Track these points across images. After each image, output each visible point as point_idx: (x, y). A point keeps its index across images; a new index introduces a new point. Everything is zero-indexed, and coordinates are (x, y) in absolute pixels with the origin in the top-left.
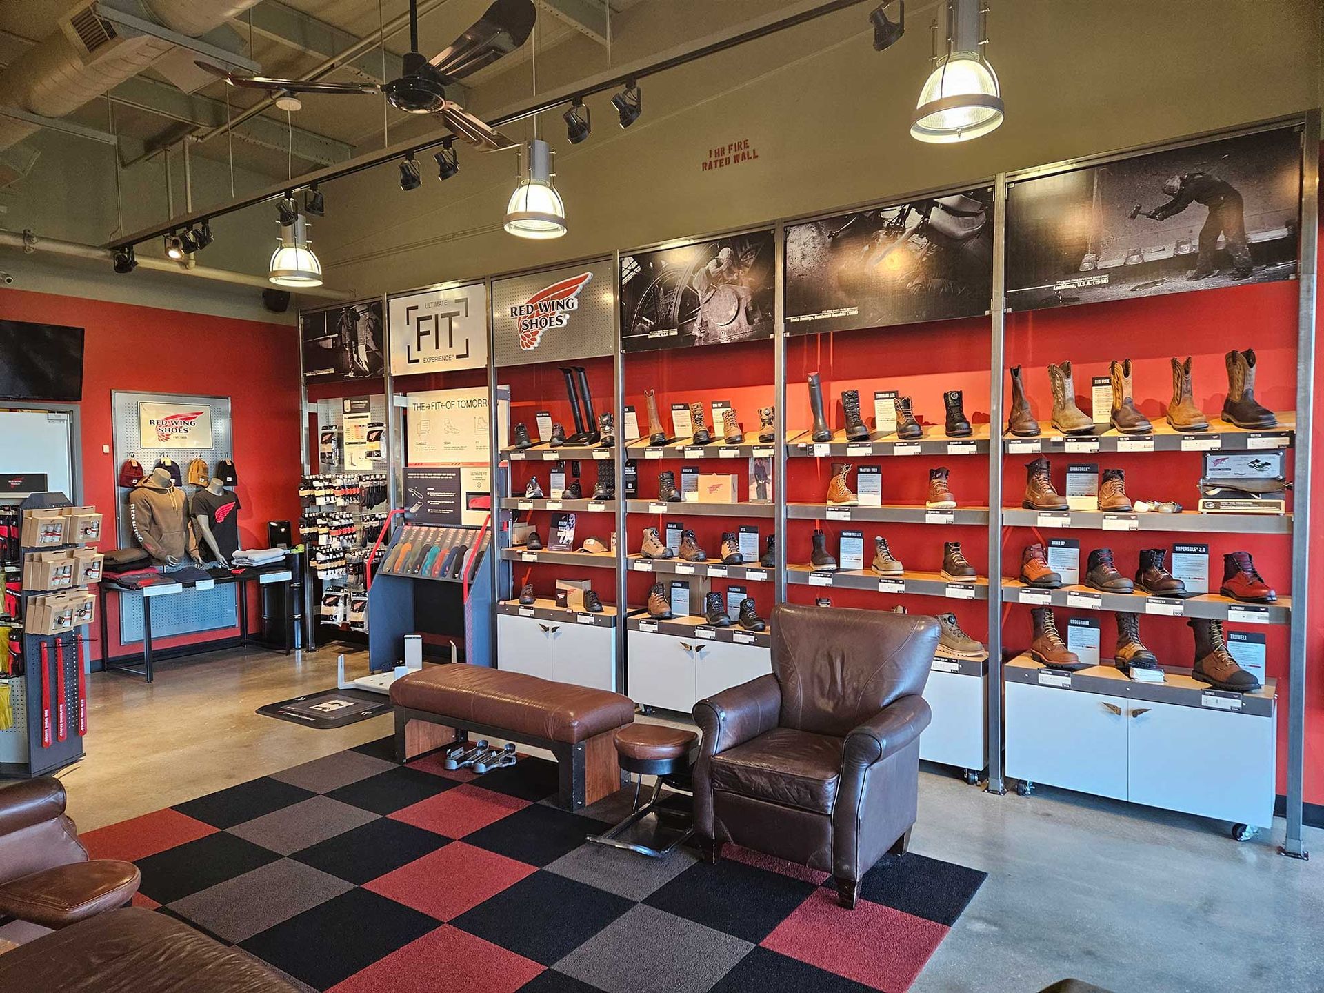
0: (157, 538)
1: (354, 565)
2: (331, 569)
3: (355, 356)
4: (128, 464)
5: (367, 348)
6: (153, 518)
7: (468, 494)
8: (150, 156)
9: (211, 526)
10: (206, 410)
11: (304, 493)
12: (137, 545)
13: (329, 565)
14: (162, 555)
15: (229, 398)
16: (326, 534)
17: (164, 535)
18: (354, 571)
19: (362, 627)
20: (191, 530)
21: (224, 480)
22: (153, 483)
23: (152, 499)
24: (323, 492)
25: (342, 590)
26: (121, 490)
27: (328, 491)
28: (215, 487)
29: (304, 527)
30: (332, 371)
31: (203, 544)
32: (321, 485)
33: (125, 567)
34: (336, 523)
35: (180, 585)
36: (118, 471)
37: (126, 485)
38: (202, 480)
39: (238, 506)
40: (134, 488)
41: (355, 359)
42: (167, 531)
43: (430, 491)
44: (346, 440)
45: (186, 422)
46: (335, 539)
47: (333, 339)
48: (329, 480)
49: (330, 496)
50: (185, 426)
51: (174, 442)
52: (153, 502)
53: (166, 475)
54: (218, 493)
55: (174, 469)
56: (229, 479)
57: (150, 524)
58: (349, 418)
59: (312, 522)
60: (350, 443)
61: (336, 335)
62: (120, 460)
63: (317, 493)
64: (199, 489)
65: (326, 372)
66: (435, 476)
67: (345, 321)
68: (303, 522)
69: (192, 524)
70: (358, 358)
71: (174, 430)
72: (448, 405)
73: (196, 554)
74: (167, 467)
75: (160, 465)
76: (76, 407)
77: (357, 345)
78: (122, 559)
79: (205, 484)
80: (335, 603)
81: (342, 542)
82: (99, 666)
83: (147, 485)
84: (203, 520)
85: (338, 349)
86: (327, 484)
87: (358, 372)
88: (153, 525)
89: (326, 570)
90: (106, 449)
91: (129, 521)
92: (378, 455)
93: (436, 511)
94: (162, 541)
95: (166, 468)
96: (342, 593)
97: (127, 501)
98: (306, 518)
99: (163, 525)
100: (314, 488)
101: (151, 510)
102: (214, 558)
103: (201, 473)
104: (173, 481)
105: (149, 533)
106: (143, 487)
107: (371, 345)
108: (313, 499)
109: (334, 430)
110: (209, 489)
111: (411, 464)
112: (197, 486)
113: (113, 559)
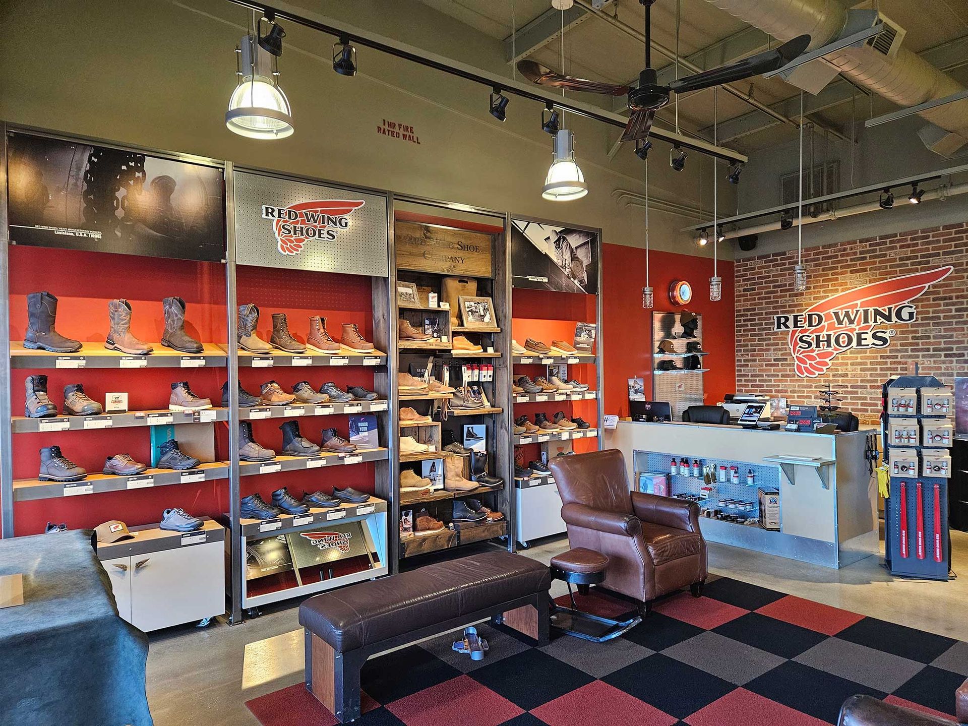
8: (835, 133)
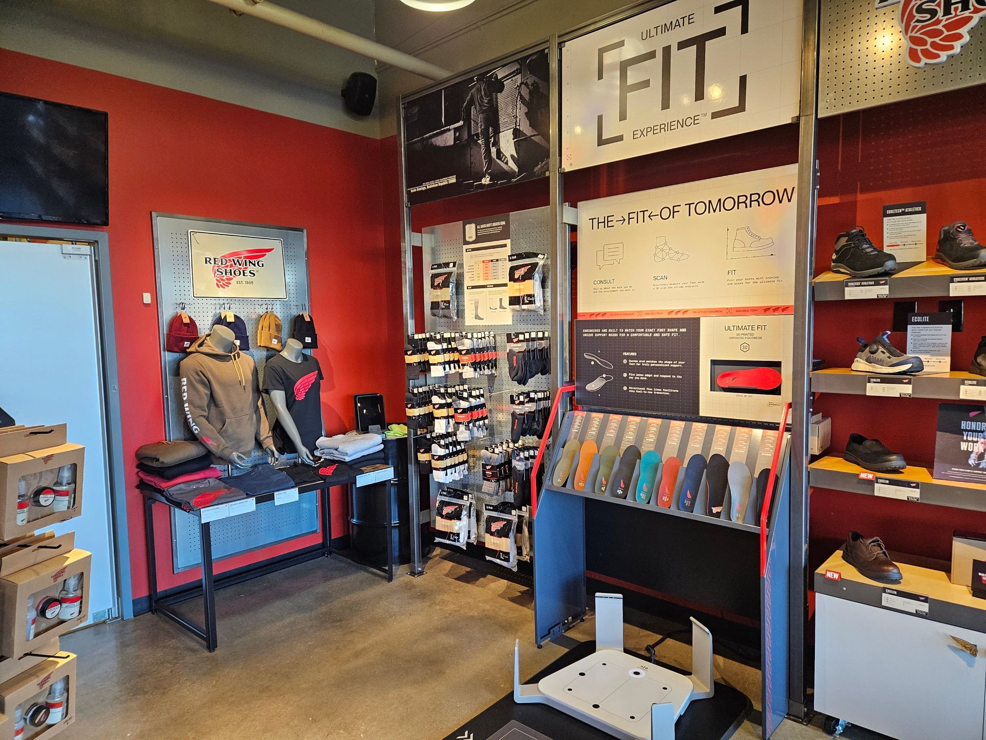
0: (219, 426)
1: (493, 468)
2: (451, 467)
3: (494, 150)
4: (177, 319)
5: (517, 133)
6: (212, 396)
7: (714, 363)
9: (289, 406)
10: (276, 245)
11: (413, 359)
12: (192, 438)
13: (449, 462)
14: (226, 452)
15: (305, 231)
16: (445, 418)
17: (228, 421)
18: (493, 475)
19: (507, 560)
20: (262, 410)
21: (303, 341)
22: (211, 346)
23: (211, 371)
24: (440, 358)
25: (465, 497)
26: (169, 357)
27: (448, 357)
28: (292, 351)
29: (412, 407)
30: (453, 180)
31: (278, 429)
32: (439, 347)
33: (175, 471)
34: (464, 404)
35: (253, 500)
36: (164, 330)
37: (176, 349)
38: (275, 342)
39: (320, 376)
40: (186, 353)
41: (494, 155)
42: (231, 415)
43: (628, 358)
44: (467, 282)
45: (252, 261)
46: (462, 427)
47: (456, 130)
48: (449, 341)
49: (449, 363)
50: (251, 267)
51: (238, 288)
52: (213, 375)
53: (228, 334)
54: (297, 358)
55: (238, 326)
56: (308, 340)
57: (209, 406)
58: (473, 250)
59: (425, 400)
60: (473, 287)
61: (461, 123)
62: (167, 314)
63: (433, 359)
64: (270, 353)
65: (443, 182)
66: (640, 333)
67: (477, 97)
68: (411, 400)
69: (263, 401)
70: (499, 152)
71: (237, 273)
72: (666, 213)
73: (270, 444)
74: (230, 323)
75: (220, 321)
76: (102, 236)
77: (497, 132)
78: (169, 458)
79: (278, 347)
80: (456, 516)
81: (471, 431)
82: (145, 605)
83: (204, 349)
84: (279, 397)
85: (463, 145)
86: (445, 346)
87: (499, 174)
88: (213, 407)
89: (445, 469)
90: (147, 298)
91: (180, 403)
92: (531, 302)
93: (640, 390)
94: (226, 431)
95: (229, 325)
96: (466, 501)
97: (177, 372)
98: (415, 395)
99: (226, 407)
100: (430, 352)
101: (208, 385)
102: (292, 449)
103: (273, 331)
104: (238, 343)
105: (207, 419)
106: (197, 352)
107: (525, 128)
108: (425, 367)
109: (451, 268)
110: (285, 354)
111: (584, 315)
112: (268, 349)
113: (158, 460)
